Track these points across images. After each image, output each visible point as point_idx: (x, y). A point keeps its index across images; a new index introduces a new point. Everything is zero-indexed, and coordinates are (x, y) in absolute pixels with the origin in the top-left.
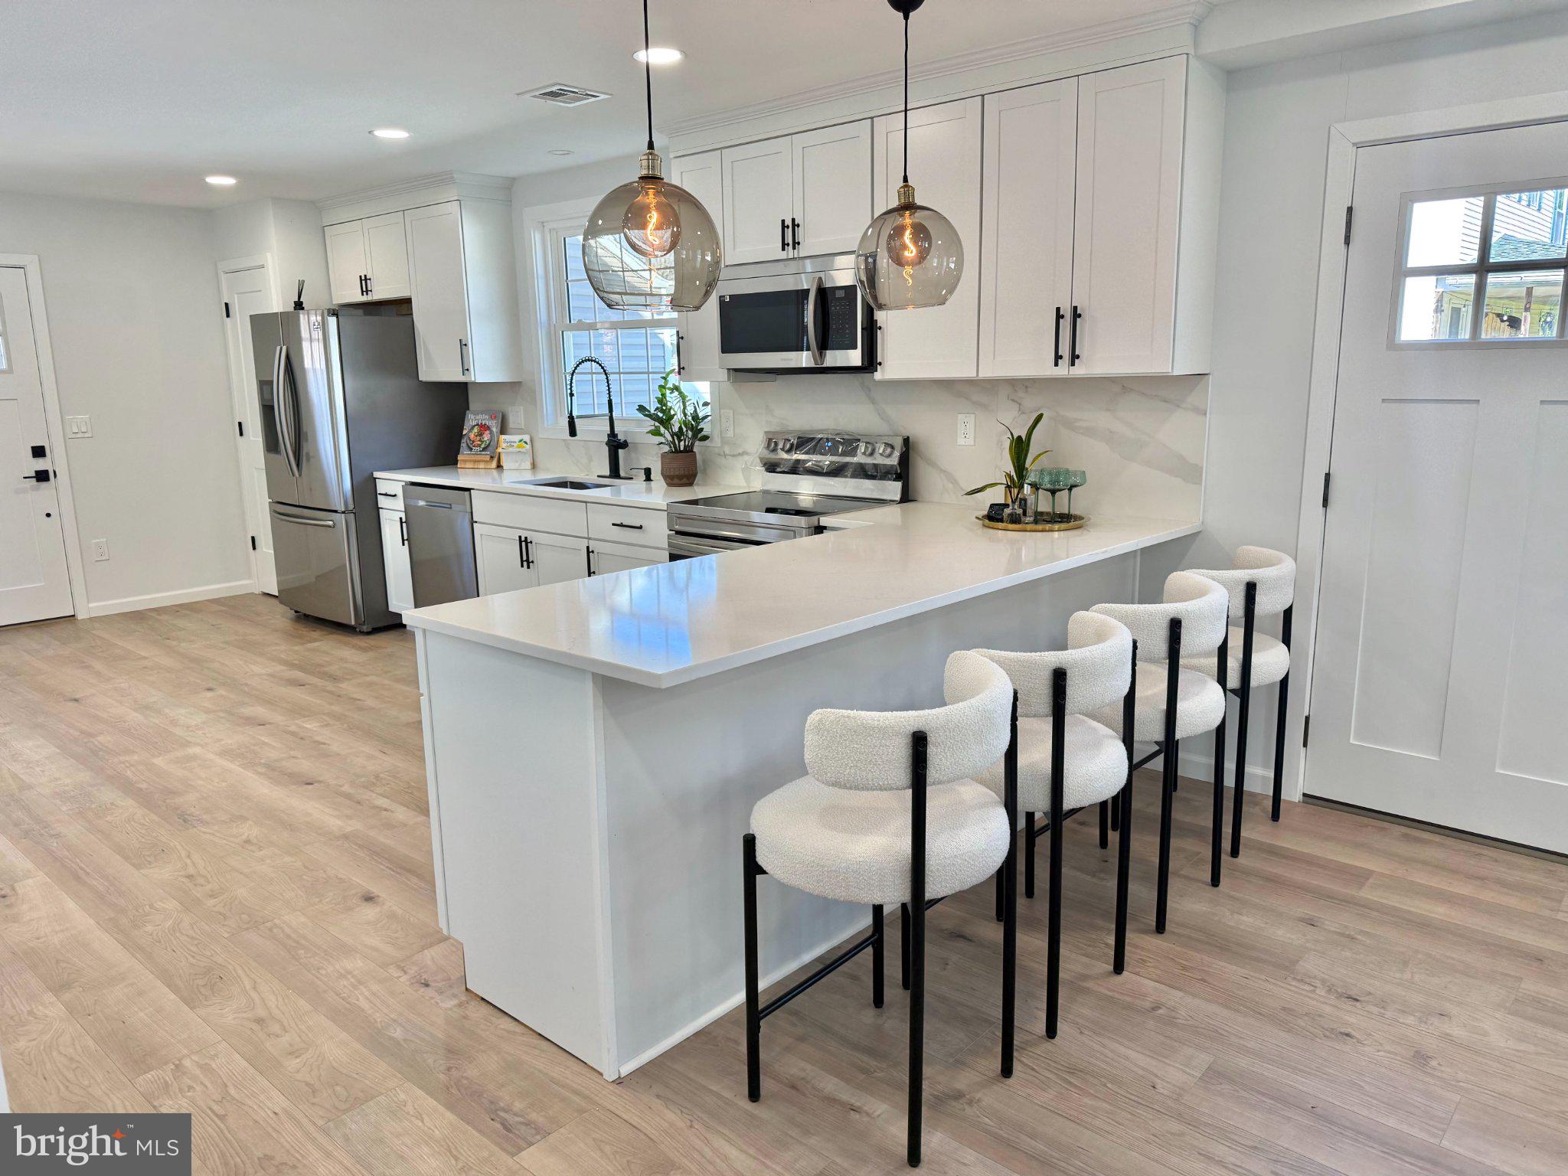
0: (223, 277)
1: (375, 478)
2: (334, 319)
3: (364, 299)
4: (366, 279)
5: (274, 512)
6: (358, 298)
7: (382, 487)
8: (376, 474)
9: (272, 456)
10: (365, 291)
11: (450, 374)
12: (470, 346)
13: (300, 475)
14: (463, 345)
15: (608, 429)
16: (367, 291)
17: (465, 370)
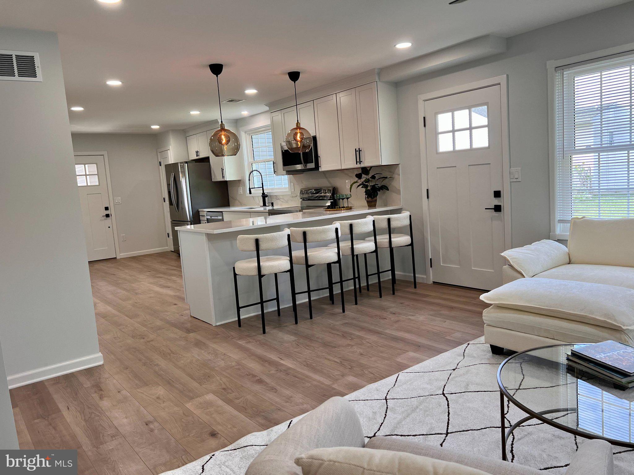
0: (159, 154)
1: (199, 211)
2: (186, 164)
3: (197, 158)
4: (197, 152)
5: (172, 223)
6: (196, 158)
7: (201, 214)
8: (200, 210)
9: (172, 206)
10: (197, 156)
11: (220, 179)
12: (225, 170)
13: (178, 211)
14: (222, 170)
15: (262, 192)
16: (198, 155)
17: (223, 177)
